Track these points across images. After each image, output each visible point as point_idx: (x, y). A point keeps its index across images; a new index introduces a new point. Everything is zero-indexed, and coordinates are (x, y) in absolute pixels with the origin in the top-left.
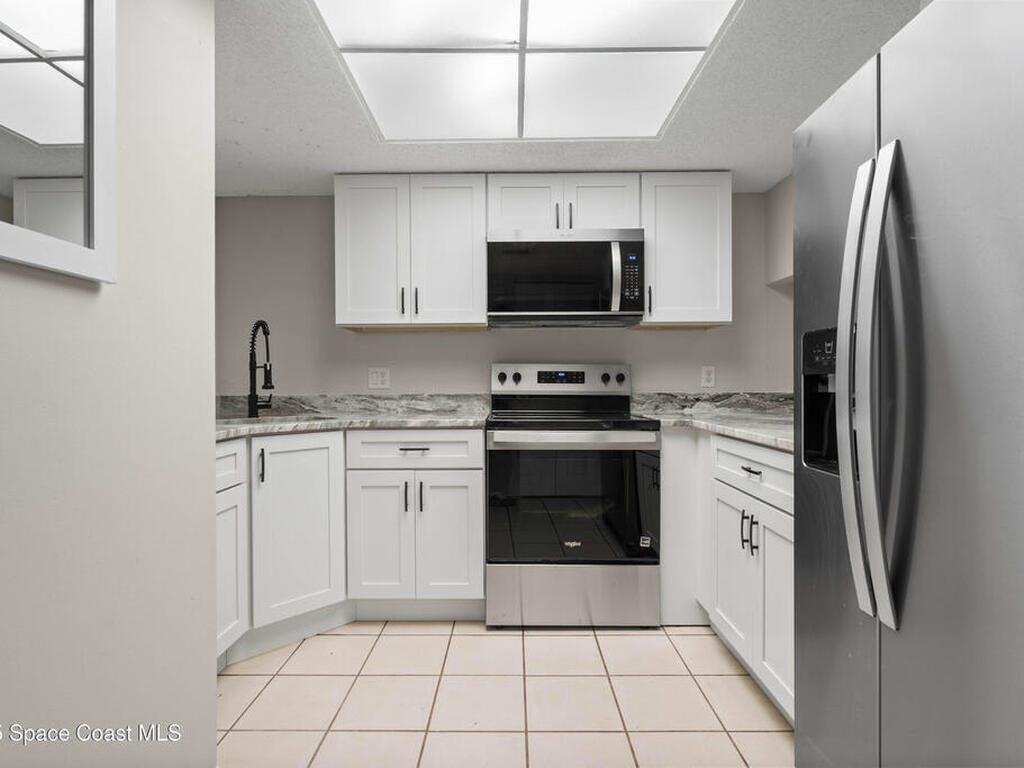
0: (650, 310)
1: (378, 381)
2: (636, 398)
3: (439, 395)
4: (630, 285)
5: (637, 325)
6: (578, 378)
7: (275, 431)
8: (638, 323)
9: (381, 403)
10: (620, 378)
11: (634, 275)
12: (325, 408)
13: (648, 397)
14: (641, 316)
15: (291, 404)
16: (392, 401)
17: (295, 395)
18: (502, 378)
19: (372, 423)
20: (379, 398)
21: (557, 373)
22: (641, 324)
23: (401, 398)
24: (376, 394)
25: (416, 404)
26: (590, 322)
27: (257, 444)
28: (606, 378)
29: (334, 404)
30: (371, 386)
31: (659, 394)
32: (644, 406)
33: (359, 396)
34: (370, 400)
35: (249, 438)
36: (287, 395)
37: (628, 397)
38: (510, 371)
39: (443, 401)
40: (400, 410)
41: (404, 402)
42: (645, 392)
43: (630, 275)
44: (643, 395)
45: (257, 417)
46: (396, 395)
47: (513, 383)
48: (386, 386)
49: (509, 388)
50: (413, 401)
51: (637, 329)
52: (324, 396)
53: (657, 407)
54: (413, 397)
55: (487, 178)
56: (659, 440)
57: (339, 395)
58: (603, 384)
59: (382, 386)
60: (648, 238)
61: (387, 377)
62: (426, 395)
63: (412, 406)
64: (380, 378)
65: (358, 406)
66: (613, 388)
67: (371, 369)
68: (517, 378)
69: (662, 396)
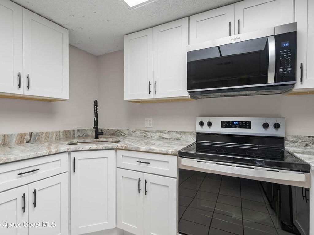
0: (301, 81)
1: (148, 124)
2: (289, 138)
3: (172, 131)
4: (283, 64)
5: (290, 92)
6: (247, 125)
7: (80, 149)
8: (291, 90)
9: (149, 134)
10: (277, 126)
11: (287, 57)
12: (129, 135)
13: (299, 138)
14: (294, 84)
15: (118, 132)
16: (153, 133)
17: (119, 129)
18: (202, 124)
19: (125, 147)
20: (148, 132)
21: (233, 122)
22: (293, 90)
23: (156, 132)
24: (147, 130)
25: (162, 135)
26: (254, 92)
27: (73, 155)
28: (266, 126)
29: (132, 133)
30: (146, 126)
31: (309, 137)
32: (296, 144)
33: (140, 130)
34: (145, 132)
35: (69, 152)
36: (117, 129)
37: (283, 138)
38: (206, 120)
39: (174, 134)
40: (156, 137)
41: (157, 134)
42: (297, 134)
43: (283, 57)
44: (295, 137)
45: (98, 138)
46: (154, 130)
47: (208, 127)
48: (151, 126)
49: (206, 129)
50: (161, 134)
51: (291, 94)
52: (128, 130)
53: (307, 145)
54: (162, 132)
55: (189, 19)
56: (309, 180)
57: (133, 129)
58: (264, 129)
59: (150, 126)
60: (300, 28)
61: (152, 122)
62: (167, 131)
63: (161, 136)
64: (149, 122)
65: (140, 135)
66: (271, 132)
67: (146, 119)
68: (210, 124)
69: (311, 138)
